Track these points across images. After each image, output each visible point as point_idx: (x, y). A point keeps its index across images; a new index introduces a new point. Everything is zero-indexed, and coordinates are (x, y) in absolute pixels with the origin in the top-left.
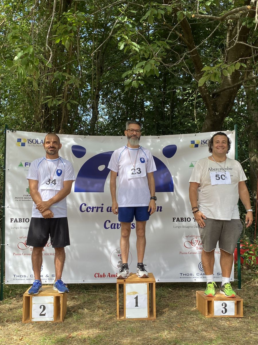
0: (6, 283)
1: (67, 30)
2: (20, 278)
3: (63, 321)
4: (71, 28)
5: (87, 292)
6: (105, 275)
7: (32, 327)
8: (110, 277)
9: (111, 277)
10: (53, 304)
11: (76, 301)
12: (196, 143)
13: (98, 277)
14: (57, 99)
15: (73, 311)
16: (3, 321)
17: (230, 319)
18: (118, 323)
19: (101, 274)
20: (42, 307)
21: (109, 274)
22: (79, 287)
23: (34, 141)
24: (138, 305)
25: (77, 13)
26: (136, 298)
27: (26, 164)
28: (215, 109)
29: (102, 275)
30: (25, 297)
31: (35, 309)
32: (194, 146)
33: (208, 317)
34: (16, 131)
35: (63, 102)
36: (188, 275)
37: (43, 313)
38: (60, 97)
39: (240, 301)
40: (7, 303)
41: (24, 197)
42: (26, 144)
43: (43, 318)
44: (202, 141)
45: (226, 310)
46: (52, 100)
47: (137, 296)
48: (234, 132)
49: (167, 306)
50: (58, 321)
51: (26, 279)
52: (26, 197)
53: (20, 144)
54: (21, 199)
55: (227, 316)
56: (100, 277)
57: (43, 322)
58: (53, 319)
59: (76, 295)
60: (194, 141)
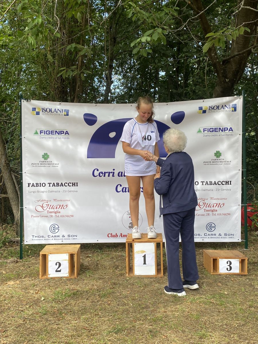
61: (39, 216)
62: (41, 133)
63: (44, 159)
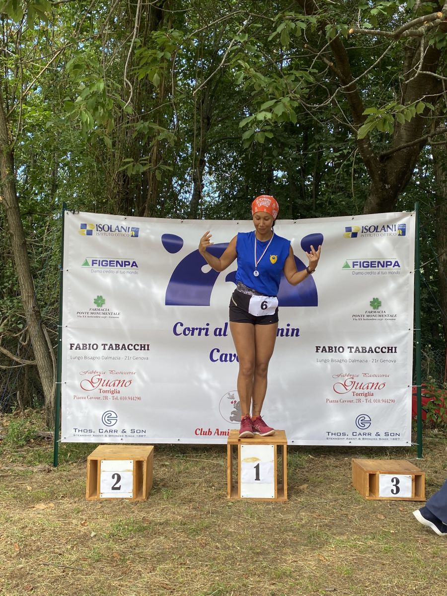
0: (63, 440)
1: (157, 58)
2: (83, 433)
3: (148, 498)
4: (162, 54)
5: (183, 457)
6: (211, 432)
7: (99, 507)
8: (218, 435)
9: (221, 434)
10: (131, 473)
11: (166, 470)
12: (353, 230)
13: (201, 434)
14: (141, 164)
15: (161, 484)
16: (57, 497)
17: (404, 503)
18: (231, 504)
19: (206, 429)
20: (116, 476)
21: (218, 430)
22: (171, 449)
23: (106, 228)
24: (260, 478)
25: (172, 32)
26: (257, 467)
27: (94, 262)
28: (384, 178)
29: (206, 432)
30: (91, 460)
31: (105, 480)
32: (350, 235)
33: (371, 498)
34: (78, 213)
35: (149, 169)
36: (339, 434)
37: (117, 486)
38: (145, 160)
39: (421, 476)
40: (64, 470)
41: (91, 311)
42: (94, 232)
43: (117, 493)
44: (363, 227)
45: (398, 490)
46: (134, 166)
47: (259, 464)
48: (414, 213)
49: (306, 480)
50: (139, 499)
51: (92, 436)
52: (94, 312)
53: (85, 232)
54: (86, 315)
55: (401, 498)
56: (204, 434)
57: (117, 499)
58: (131, 495)
59: (166, 461)
60: (351, 227)
61: (86, 398)
62: (93, 264)
63: (96, 305)
